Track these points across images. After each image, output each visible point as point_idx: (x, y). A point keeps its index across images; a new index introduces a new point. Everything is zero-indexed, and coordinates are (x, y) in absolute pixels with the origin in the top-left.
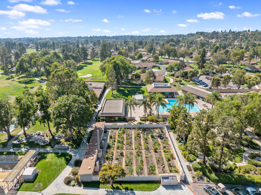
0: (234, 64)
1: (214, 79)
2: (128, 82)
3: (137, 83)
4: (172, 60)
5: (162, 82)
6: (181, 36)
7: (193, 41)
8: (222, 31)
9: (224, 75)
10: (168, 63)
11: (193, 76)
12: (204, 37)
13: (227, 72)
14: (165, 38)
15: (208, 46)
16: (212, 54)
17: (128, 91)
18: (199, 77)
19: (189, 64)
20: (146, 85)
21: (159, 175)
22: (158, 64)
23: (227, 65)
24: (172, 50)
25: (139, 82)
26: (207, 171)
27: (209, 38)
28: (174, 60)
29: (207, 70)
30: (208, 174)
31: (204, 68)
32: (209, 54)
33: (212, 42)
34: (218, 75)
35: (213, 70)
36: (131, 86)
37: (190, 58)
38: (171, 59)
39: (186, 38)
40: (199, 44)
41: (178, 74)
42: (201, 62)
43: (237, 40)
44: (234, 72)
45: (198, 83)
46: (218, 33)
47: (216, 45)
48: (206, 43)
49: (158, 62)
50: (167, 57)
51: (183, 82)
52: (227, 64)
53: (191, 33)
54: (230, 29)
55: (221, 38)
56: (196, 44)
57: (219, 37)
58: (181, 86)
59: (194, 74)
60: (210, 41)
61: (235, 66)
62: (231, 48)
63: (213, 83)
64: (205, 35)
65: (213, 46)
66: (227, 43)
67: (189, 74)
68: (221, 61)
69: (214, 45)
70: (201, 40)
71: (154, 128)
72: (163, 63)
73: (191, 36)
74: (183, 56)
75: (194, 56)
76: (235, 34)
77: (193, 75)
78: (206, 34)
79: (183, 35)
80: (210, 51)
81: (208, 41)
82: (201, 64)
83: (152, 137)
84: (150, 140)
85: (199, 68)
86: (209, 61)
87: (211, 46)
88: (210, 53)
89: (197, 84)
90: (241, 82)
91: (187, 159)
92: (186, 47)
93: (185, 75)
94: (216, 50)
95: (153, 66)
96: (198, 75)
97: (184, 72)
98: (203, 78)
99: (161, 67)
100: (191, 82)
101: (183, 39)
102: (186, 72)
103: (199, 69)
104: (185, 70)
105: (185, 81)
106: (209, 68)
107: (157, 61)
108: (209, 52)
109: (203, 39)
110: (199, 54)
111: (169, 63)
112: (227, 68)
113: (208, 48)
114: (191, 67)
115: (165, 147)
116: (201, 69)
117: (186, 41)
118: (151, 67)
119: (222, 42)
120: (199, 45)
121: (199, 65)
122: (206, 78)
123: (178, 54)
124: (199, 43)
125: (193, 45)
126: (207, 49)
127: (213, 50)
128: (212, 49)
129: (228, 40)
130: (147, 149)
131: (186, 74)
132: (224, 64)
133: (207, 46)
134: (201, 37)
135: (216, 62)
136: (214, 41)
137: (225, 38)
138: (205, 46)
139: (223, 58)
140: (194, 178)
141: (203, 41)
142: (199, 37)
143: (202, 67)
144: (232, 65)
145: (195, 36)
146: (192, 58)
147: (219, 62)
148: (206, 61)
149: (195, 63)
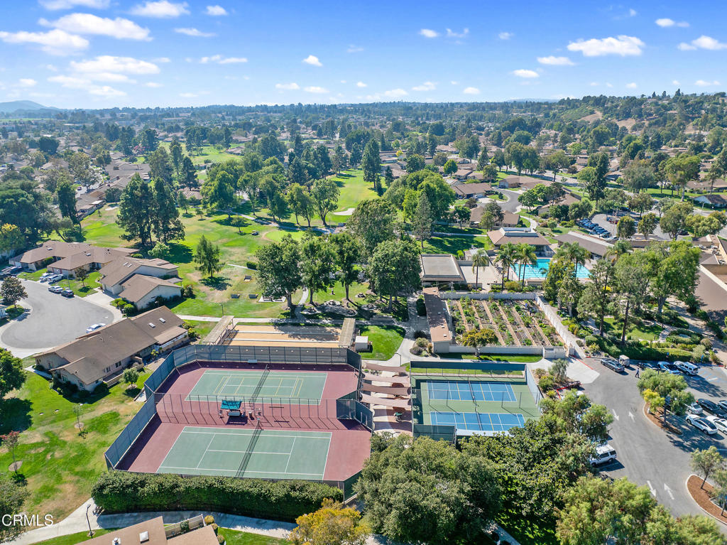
0: (673, 189)
1: (622, 222)
2: (444, 226)
3: (463, 228)
4: (528, 176)
5: (514, 226)
6: (540, 107)
7: (574, 122)
8: (654, 94)
9: (646, 214)
10: (518, 186)
11: (578, 215)
12: (604, 114)
13: (654, 206)
16: (624, 164)
17: (450, 242)
18: (592, 216)
19: (568, 188)
20: (482, 232)
21: (535, 346)
22: (496, 186)
23: (658, 191)
24: (527, 154)
25: (466, 227)
26: (605, 343)
27: (617, 115)
28: (531, 176)
29: (610, 202)
30: (607, 347)
31: (603, 197)
32: (615, 163)
33: (624, 128)
34: (634, 214)
35: (623, 202)
36: (454, 234)
37: (569, 172)
38: (523, 175)
39: (554, 115)
40: (590, 135)
41: (545, 209)
42: (597, 184)
43: (694, 122)
44: (669, 208)
45: (591, 229)
46: (643, 98)
47: (634, 139)
48: (610, 132)
49: (493, 181)
50: (515, 169)
51: (559, 227)
52: (657, 187)
53: (569, 99)
54: (679, 89)
55: (651, 115)
56: (582, 132)
57: (646, 113)
58: (555, 235)
59: (583, 211)
60: (620, 125)
61: (675, 193)
62: (676, 146)
63: (620, 228)
64: (607, 108)
65: (627, 140)
66: (663, 131)
67: (571, 210)
68: (642, 183)
69: (630, 140)
70: (597, 122)
71: (517, 300)
72: (507, 185)
73: (567, 109)
74: (552, 167)
75: (579, 168)
76: (689, 106)
77: (580, 212)
78: (609, 105)
79: (547, 103)
80: (618, 155)
81: (616, 124)
82: (595, 189)
83: (518, 309)
84: (516, 314)
85: (592, 198)
86: (615, 181)
87: (622, 141)
88: (618, 160)
89: (588, 232)
90: (678, 226)
91: (576, 335)
93: (563, 213)
94: (633, 152)
95: (486, 192)
96: (590, 214)
97: (559, 207)
98: (600, 220)
99: (504, 195)
100: (576, 227)
102: (563, 205)
103: (593, 200)
104: (563, 202)
105: (563, 225)
106: (615, 198)
107: (493, 178)
108: (615, 156)
109: (601, 119)
110: (591, 164)
111: (520, 184)
112: (655, 199)
113: (614, 143)
114: (573, 195)
115: (540, 322)
116: (597, 200)
117: (556, 123)
118: (481, 195)
119: (652, 128)
120: (591, 138)
121: (593, 191)
122: (608, 220)
123: (541, 164)
124: (592, 131)
125: (574, 134)
126: (611, 148)
127: (626, 151)
128: (624, 148)
129: (668, 123)
130: (514, 323)
131: (565, 210)
132: (650, 187)
133: (611, 139)
134: (596, 112)
135: (630, 185)
136: (628, 124)
137: (661, 115)
138: (607, 138)
139: (647, 175)
140: (587, 352)
141: (602, 128)
142: (592, 113)
143: (598, 195)
144: (669, 192)
145: (580, 109)
146: (574, 171)
147: (639, 185)
148: (609, 180)
149: (582, 185)
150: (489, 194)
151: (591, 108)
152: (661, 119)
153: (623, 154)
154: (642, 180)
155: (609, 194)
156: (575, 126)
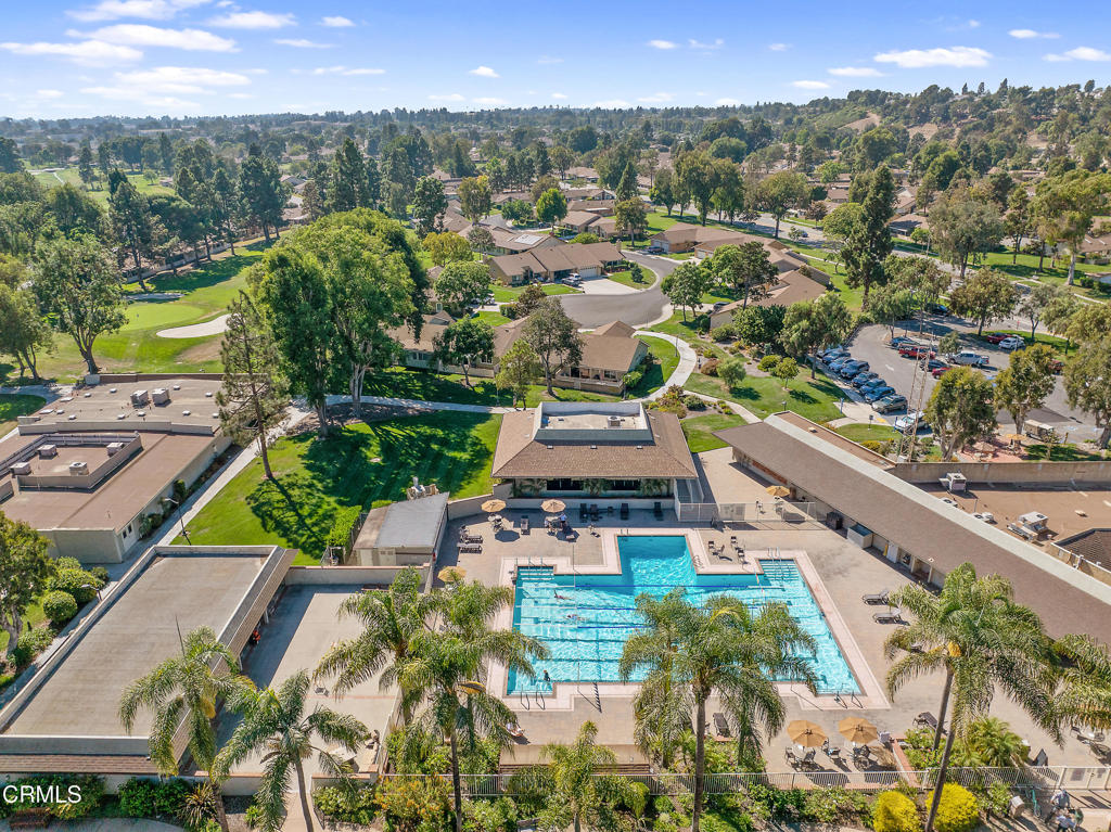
0: (1045, 255)
3: (474, 381)
4: (720, 226)
5: (619, 377)
6: (779, 110)
7: (831, 132)
8: (965, 88)
10: (690, 247)
11: (811, 341)
12: (885, 116)
14: (706, 119)
15: (901, 154)
16: (925, 200)
18: (852, 336)
19: (801, 252)
22: (643, 247)
23: (1007, 260)
24: (718, 175)
27: (906, 117)
28: (731, 225)
29: (900, 294)
31: (883, 281)
32: (906, 196)
33: (920, 138)
34: (962, 324)
35: (935, 292)
37: (808, 217)
38: (713, 223)
39: (800, 121)
40: (858, 147)
41: (729, 317)
42: (868, 244)
43: (1040, 129)
45: (847, 379)
46: (948, 93)
47: (944, 150)
48: (895, 144)
49: (641, 238)
50: (693, 210)
51: (752, 377)
52: (1001, 250)
53: (826, 98)
54: (1006, 80)
55: (964, 117)
56: (845, 146)
57: (956, 114)
58: (739, 407)
59: (825, 330)
60: (913, 132)
61: (1047, 263)
62: (1014, 167)
64: (889, 106)
65: (929, 154)
66: (993, 142)
67: (790, 326)
68: (974, 240)
69: (934, 152)
70: (871, 127)
72: (666, 247)
73: (822, 112)
74: (777, 206)
75: (831, 207)
76: (1030, 101)
77: (813, 333)
78: (892, 102)
79: (789, 105)
80: (913, 180)
81: (905, 131)
82: (863, 259)
86: (908, 235)
87: (919, 158)
88: (911, 192)
89: (838, 393)
92: (798, 158)
93: (768, 332)
94: (942, 173)
95: (609, 264)
96: (846, 328)
97: (764, 313)
98: (873, 348)
99: (649, 271)
101: (788, 122)
102: (772, 309)
103: (856, 287)
104: (770, 299)
105: (765, 368)
107: (636, 231)
108: (906, 184)
109: (878, 124)
110: (856, 198)
111: (696, 243)
113: (902, 164)
114: (808, 273)
116: (866, 288)
117: (801, 132)
118: (592, 272)
119: (972, 136)
120: (859, 151)
121: (856, 263)
122: (894, 345)
123: (748, 199)
124: (861, 141)
125: (830, 150)
126: (896, 171)
127: (928, 174)
128: (924, 168)
129: (998, 128)
131: (773, 321)
132: (989, 250)
133: (897, 155)
134: (870, 114)
135: (946, 244)
136: (929, 131)
137: (982, 116)
138: (890, 153)
139: (987, 220)
141: (879, 132)
142: (863, 116)
143: (869, 275)
144: (1033, 261)
145: (844, 111)
146: (820, 215)
147: (968, 246)
148: (896, 233)
149: (833, 245)
150: (614, 270)
151: (863, 109)
152: (983, 122)
153: (921, 181)
154: (975, 234)
155: (898, 270)
156: (833, 136)
